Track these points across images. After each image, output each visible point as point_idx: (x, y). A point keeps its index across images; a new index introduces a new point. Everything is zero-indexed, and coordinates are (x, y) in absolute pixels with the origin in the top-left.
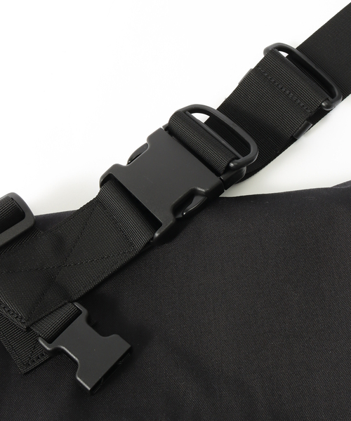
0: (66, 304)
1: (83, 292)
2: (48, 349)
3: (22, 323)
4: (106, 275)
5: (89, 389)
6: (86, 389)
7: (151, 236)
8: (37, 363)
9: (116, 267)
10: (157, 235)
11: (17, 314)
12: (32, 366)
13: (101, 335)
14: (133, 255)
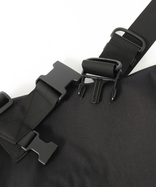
0: (30, 131)
1: (35, 126)
2: (26, 150)
3: (14, 142)
4: (43, 118)
5: (44, 164)
6: (43, 164)
7: (58, 99)
8: (22, 157)
9: (47, 114)
10: (60, 98)
11: (11, 139)
12: (20, 159)
13: (46, 142)
14: (52, 108)
